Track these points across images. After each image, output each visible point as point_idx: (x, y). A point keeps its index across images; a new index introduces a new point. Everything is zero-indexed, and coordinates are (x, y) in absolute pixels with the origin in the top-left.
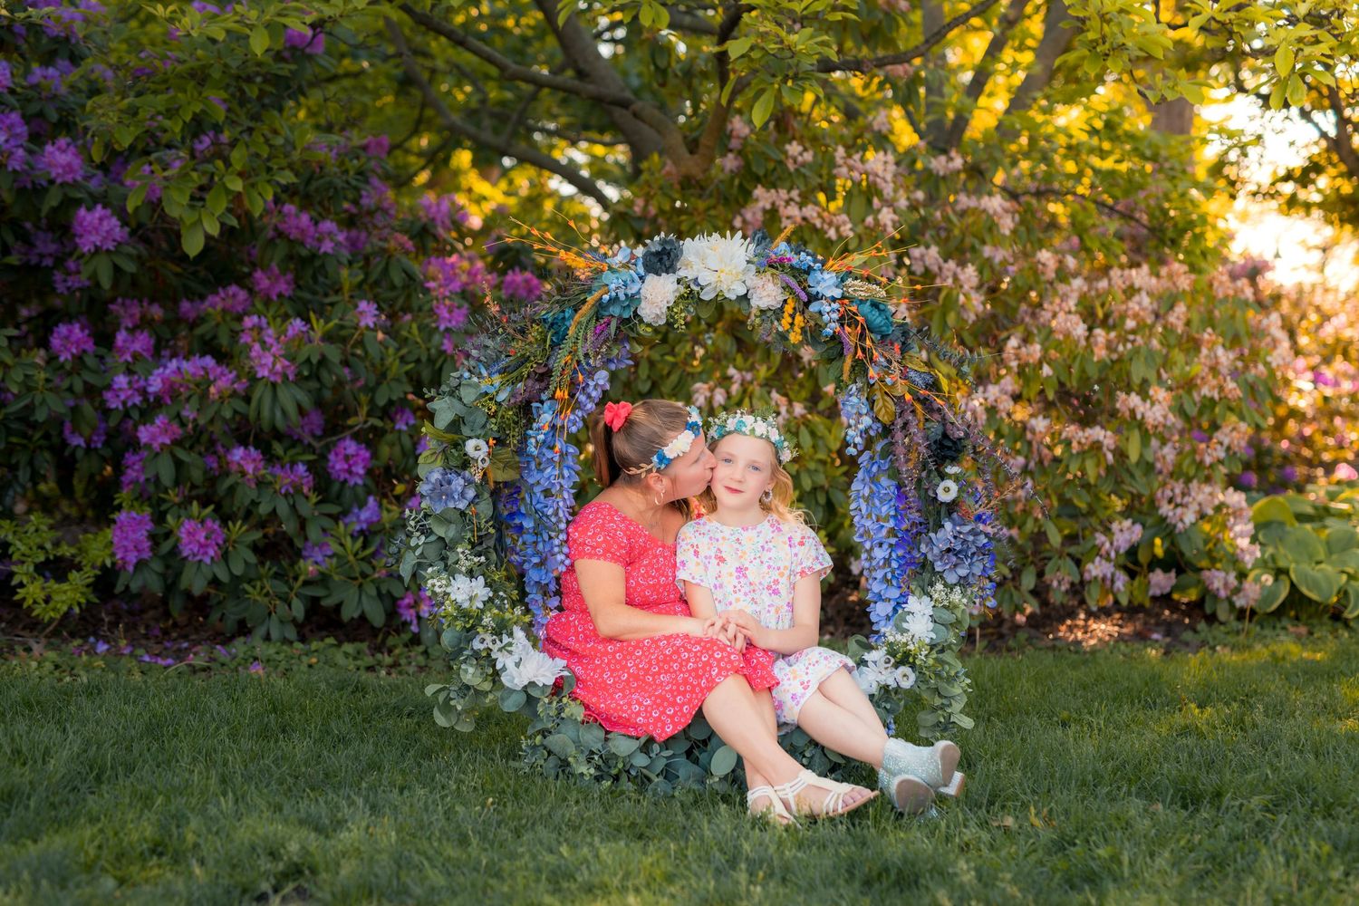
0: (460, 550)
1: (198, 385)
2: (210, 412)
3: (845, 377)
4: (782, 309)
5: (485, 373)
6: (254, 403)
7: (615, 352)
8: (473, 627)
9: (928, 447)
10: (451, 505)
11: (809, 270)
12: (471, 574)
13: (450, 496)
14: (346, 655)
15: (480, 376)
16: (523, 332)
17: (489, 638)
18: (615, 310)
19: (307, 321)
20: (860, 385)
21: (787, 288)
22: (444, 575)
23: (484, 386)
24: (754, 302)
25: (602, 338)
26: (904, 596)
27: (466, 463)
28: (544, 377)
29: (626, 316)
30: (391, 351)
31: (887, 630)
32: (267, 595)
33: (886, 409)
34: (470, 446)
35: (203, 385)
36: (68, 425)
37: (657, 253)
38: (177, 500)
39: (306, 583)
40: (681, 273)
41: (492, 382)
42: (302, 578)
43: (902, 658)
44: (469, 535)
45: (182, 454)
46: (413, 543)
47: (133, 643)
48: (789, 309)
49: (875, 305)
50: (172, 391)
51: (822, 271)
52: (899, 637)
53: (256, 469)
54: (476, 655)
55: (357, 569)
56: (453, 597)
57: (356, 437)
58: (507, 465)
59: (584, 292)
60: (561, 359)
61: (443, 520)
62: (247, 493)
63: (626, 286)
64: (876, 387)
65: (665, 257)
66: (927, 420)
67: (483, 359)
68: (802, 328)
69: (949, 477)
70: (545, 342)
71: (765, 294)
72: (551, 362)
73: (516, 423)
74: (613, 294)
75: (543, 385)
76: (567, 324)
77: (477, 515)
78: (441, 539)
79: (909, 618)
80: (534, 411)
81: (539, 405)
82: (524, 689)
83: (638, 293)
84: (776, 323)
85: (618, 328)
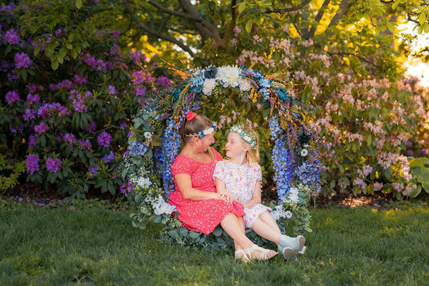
0: (141, 169)
1: (54, 112)
2: (59, 122)
3: (271, 114)
4: (250, 91)
5: (151, 110)
6: (73, 119)
7: (195, 104)
8: (145, 194)
9: (298, 138)
10: (139, 154)
11: (260, 78)
12: (145, 177)
13: (139, 151)
14: (102, 204)
15: (149, 111)
16: (164, 97)
17: (150, 198)
18: (195, 90)
19: (92, 92)
20: (276, 117)
21: (252, 84)
22: (136, 177)
23: (151, 114)
24: (241, 89)
25: (190, 99)
26: (289, 187)
27: (144, 140)
28: (171, 112)
29: (198, 92)
30: (120, 102)
31: (283, 199)
32: (76, 183)
33: (284, 125)
34: (146, 134)
35: (56, 112)
36: (11, 125)
37: (209, 72)
38: (47, 151)
39: (89, 180)
40: (217, 78)
41: (153, 113)
42: (88, 178)
43: (288, 208)
44: (145, 164)
45: (49, 136)
46: (126, 166)
47: (31, 198)
48: (253, 91)
49: (281, 90)
50: (45, 114)
51: (264, 79)
52: (287, 201)
53: (73, 141)
54: (146, 203)
55: (106, 175)
56: (139, 184)
57: (107, 131)
58: (157, 141)
59: (184, 84)
60: (177, 106)
61: (136, 158)
62: (70, 149)
63: (198, 82)
64: (281, 117)
65: (212, 73)
66: (298, 129)
67: (150, 105)
68: (257, 98)
69: (305, 148)
70: (171, 100)
71: (245, 86)
72: (173, 107)
73: (161, 127)
74: (194, 85)
75: (170, 114)
76: (179, 94)
77: (147, 157)
78: (135, 165)
79: (290, 195)
80: (167, 123)
81: (169, 121)
82: (161, 215)
83: (203, 84)
84: (248, 95)
85: (195, 96)
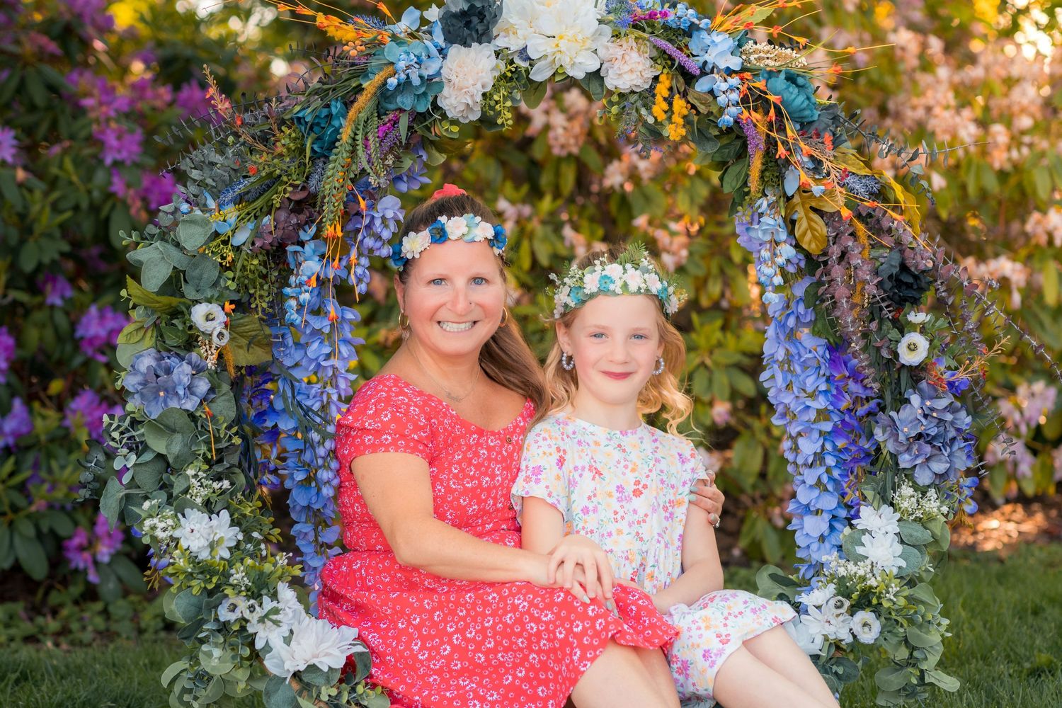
0: (190, 473)
3: (751, 188)
4: (652, 88)
5: (212, 204)
7: (407, 163)
8: (218, 588)
9: (880, 285)
10: (174, 405)
11: (691, 30)
12: (209, 507)
13: (171, 392)
15: (205, 208)
16: (264, 139)
17: (243, 604)
18: (406, 101)
20: (772, 198)
21: (663, 57)
22: (169, 512)
23: (215, 221)
24: (610, 83)
25: (387, 143)
26: (851, 507)
27: (191, 341)
28: (305, 206)
29: (421, 109)
30: (38, 194)
31: (833, 559)
33: (813, 232)
34: (199, 313)
37: (463, 14)
40: (500, 42)
41: (225, 217)
43: (860, 599)
44: (204, 449)
48: (662, 89)
49: (791, 78)
51: (709, 31)
52: (852, 567)
54: (224, 628)
55: (6, 501)
56: (184, 544)
58: (252, 342)
59: (354, 76)
60: (329, 177)
61: (164, 427)
63: (419, 63)
64: (797, 200)
65: (475, 20)
66: (873, 246)
67: (209, 181)
68: (685, 117)
69: (913, 327)
70: (302, 151)
71: (626, 68)
72: (313, 182)
73: (264, 277)
74: (403, 76)
75: (303, 217)
76: (336, 123)
77: (213, 418)
78: (160, 457)
79: (865, 539)
80: (290, 258)
81: (298, 248)
82: (296, 675)
83: (439, 73)
84: (643, 111)
85: (410, 128)
